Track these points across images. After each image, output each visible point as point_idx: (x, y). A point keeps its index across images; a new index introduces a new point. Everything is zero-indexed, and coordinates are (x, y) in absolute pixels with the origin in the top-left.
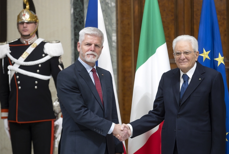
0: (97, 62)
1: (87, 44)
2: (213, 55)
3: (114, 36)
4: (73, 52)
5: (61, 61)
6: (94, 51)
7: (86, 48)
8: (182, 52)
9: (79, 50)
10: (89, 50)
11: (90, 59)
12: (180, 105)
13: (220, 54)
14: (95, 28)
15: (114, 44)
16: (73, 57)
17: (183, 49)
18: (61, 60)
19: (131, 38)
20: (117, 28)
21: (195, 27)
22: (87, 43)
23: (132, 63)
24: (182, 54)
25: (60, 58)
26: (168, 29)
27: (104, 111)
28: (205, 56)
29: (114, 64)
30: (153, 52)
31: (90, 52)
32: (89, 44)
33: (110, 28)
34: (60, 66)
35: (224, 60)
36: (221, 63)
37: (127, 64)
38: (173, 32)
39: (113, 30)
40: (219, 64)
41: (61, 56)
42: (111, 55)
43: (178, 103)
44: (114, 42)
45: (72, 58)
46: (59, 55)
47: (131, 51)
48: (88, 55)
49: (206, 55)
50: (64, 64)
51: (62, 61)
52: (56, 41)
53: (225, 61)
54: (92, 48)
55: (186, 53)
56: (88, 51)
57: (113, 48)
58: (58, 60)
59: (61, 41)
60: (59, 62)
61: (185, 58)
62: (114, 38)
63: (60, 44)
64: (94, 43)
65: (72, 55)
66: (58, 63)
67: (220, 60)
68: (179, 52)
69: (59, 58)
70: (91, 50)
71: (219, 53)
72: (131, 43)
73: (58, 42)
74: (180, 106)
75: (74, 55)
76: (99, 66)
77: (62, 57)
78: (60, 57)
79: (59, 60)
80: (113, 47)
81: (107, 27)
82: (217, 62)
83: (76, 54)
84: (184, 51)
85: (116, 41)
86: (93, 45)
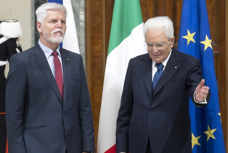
0: (61, 44)
2: (199, 38)
3: (82, 14)
4: (33, 32)
5: (19, 44)
6: (61, 28)
7: (52, 25)
13: (207, 37)
15: (82, 24)
16: (33, 39)
18: (19, 42)
19: (102, 17)
20: (86, 5)
21: (178, 5)
23: (102, 47)
25: (18, 40)
26: (146, 7)
28: (190, 39)
29: (81, 47)
30: (128, 34)
32: (54, 21)
33: (77, 5)
34: (17, 50)
35: (212, 44)
36: (209, 47)
37: (97, 48)
38: (151, 10)
39: (80, 7)
40: (206, 48)
41: (19, 37)
42: (79, 37)
44: (82, 21)
45: (32, 40)
46: (17, 37)
47: (101, 32)
49: (190, 37)
51: (20, 43)
52: (13, 20)
54: (59, 25)
55: (160, 45)
56: (54, 28)
57: (80, 29)
58: (16, 42)
59: (18, 20)
60: (16, 45)
61: (158, 51)
62: (82, 17)
63: (18, 23)
65: (32, 37)
66: (15, 46)
67: (207, 43)
68: (151, 44)
69: (17, 40)
70: (58, 27)
71: (206, 35)
72: (102, 23)
73: (16, 21)
75: (34, 37)
77: (20, 38)
78: (18, 39)
79: (17, 42)
80: (81, 27)
81: (74, 4)
82: (204, 45)
83: (37, 36)
84: (157, 43)
85: (84, 20)
86: (59, 22)
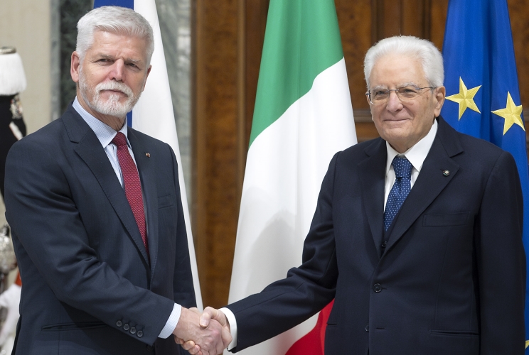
0: (129, 115)
1: (100, 58)
2: (489, 100)
3: (184, 36)
4: (56, 81)
5: (18, 112)
6: (121, 81)
7: (98, 70)
8: (393, 88)
9: (75, 76)
10: (108, 79)
11: (110, 105)
12: (382, 252)
13: (509, 97)
14: (127, 10)
15: (184, 61)
16: (56, 99)
17: (396, 79)
18: (18, 107)
19: (236, 43)
20: (194, 10)
21: (435, 12)
22: (102, 56)
23: (237, 121)
24: (393, 95)
25: (16, 101)
26: (352, 17)
27: (148, 266)
28: (465, 103)
29: (181, 121)
30: (305, 87)
31: (110, 85)
32: (108, 60)
33: (171, 10)
34: (13, 127)
35: (522, 116)
36: (514, 124)
37: (224, 123)
38: (365, 25)
39: (180, 17)
40: (507, 127)
41: (17, 94)
42: (174, 94)
43: (377, 245)
44: (183, 53)
45: (53, 103)
46: (14, 93)
47: (234, 83)
48: (102, 91)
49: (466, 98)
50: (27, 121)
51: (21, 110)
52: (4, 48)
53: (525, 118)
54: (116, 73)
55: (405, 91)
56: (103, 80)
57: (179, 74)
58: (10, 107)
59: (18, 50)
60: (11, 114)
61: (400, 106)
62: (184, 42)
63: (15, 57)
64: (122, 55)
65: (53, 93)
66: (9, 117)
67: (511, 114)
68: (384, 88)
69: (13, 101)
70: (114, 79)
71: (509, 95)
72: (235, 60)
73: (9, 50)
74: (384, 253)
75: (57, 92)
76: (135, 127)
77: (21, 97)
78: (16, 97)
79: (13, 108)
80: (181, 69)
81: (163, 7)
82: (502, 120)
83: (66, 90)
84: (399, 85)
85: (188, 51)
86: (119, 63)
